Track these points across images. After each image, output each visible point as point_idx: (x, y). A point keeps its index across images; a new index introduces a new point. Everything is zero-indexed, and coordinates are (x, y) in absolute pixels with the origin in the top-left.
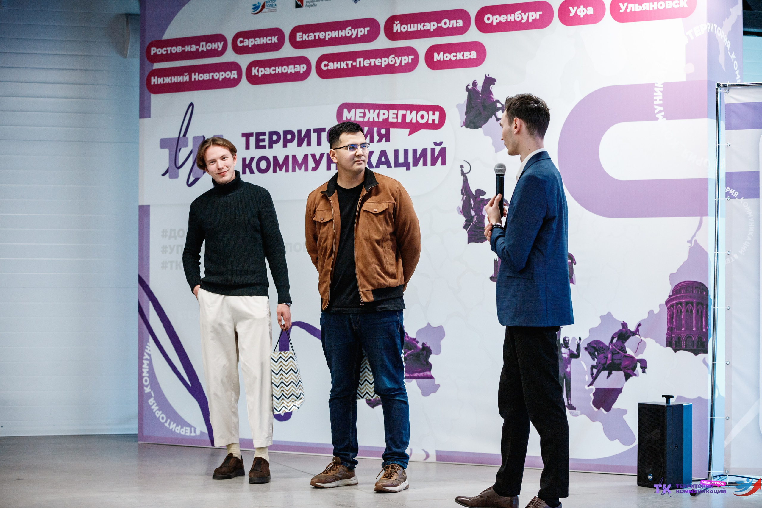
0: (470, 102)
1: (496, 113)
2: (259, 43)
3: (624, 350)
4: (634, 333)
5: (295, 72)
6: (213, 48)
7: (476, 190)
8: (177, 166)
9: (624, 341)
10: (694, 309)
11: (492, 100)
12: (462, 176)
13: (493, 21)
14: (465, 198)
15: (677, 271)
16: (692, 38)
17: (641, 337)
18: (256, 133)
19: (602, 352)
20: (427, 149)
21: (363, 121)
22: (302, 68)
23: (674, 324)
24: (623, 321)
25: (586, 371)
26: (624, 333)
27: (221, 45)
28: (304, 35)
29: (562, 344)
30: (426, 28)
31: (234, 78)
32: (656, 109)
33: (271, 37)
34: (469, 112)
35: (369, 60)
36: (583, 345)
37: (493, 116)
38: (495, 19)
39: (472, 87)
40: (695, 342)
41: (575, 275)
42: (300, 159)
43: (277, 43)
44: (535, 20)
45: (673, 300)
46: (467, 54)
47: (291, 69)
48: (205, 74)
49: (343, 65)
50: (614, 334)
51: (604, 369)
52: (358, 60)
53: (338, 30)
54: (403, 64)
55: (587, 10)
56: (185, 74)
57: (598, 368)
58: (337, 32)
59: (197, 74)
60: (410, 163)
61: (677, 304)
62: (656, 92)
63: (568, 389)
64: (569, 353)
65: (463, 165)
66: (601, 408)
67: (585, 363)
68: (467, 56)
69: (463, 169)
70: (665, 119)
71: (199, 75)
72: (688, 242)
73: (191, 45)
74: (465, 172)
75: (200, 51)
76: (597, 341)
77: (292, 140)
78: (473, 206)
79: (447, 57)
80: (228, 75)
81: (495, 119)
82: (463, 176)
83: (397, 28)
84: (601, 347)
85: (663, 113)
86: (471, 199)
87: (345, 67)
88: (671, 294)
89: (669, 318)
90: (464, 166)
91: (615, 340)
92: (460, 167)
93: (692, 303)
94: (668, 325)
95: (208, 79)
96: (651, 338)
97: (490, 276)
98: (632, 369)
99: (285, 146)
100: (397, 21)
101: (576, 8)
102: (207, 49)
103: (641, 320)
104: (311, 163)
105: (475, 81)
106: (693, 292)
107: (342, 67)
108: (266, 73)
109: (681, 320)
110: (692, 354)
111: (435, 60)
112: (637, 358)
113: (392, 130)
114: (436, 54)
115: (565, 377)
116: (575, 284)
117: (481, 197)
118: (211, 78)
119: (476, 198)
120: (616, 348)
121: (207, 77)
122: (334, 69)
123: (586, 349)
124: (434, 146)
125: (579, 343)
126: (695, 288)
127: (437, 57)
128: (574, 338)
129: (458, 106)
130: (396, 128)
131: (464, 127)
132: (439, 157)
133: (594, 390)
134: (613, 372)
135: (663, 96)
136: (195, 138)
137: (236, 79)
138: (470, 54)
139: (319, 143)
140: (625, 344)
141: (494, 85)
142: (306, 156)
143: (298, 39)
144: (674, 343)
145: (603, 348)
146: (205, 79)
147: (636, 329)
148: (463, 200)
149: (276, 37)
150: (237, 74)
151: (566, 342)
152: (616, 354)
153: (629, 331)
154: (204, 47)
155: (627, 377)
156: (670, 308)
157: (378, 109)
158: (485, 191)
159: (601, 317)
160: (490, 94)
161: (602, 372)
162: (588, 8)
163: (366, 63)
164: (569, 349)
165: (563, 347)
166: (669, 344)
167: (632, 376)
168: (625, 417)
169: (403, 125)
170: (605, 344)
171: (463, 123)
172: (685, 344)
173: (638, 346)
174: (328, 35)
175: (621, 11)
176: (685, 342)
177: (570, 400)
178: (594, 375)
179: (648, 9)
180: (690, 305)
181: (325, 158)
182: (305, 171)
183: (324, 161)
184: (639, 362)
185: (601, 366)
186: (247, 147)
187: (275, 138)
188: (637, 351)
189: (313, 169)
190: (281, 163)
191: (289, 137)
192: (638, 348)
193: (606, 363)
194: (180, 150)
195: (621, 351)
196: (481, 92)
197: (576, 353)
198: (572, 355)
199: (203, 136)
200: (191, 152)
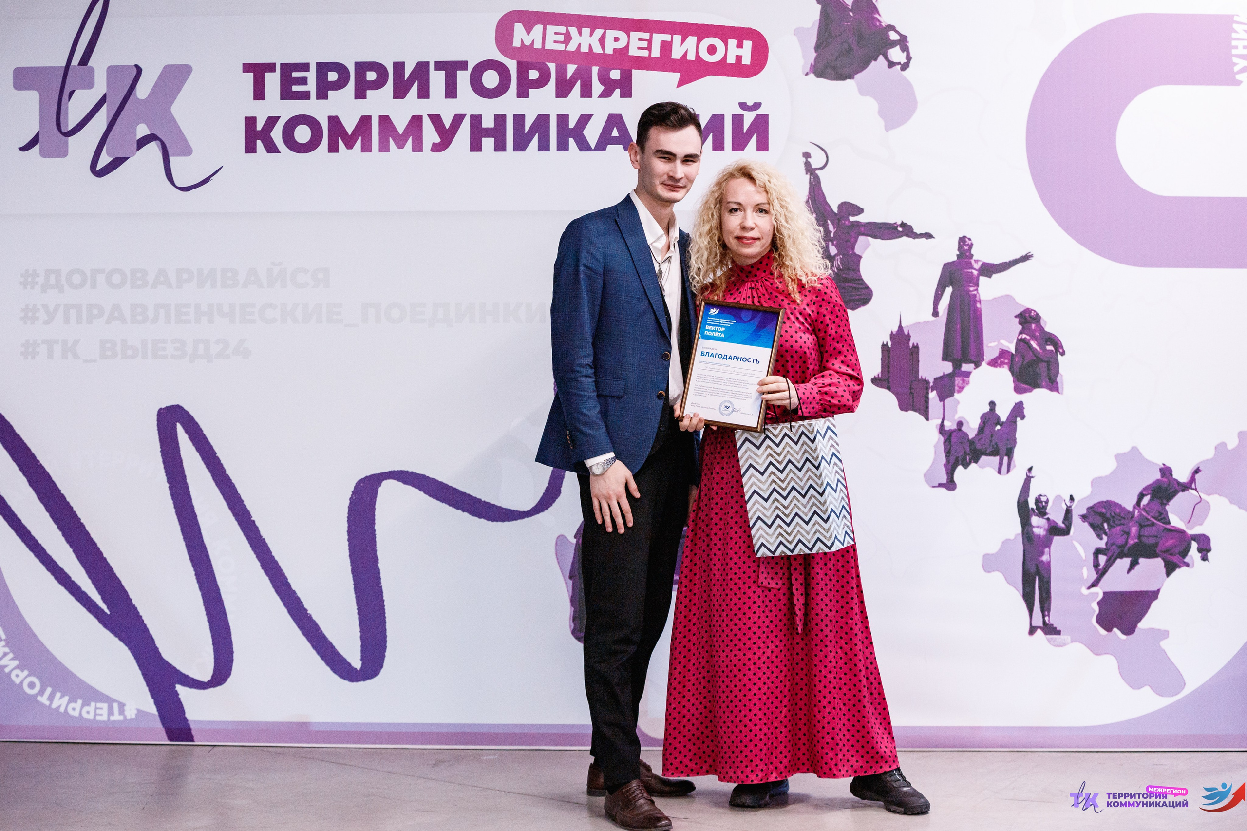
0: (826, 26)
1: (887, 52)
3: (1164, 518)
4: (1185, 487)
7: (840, 203)
8: (64, 130)
9: (1165, 502)
11: (878, 24)
12: (807, 174)
14: (816, 217)
18: (281, 64)
19: (1118, 522)
20: (722, 116)
24: (1164, 464)
25: (1085, 560)
26: (1164, 486)
29: (1032, 509)
34: (824, 44)
36: (1078, 510)
37: (881, 57)
41: (1062, 375)
42: (401, 124)
50: (1144, 489)
51: (1121, 555)
57: (1110, 554)
62: (1236, 32)
63: (1044, 595)
64: (1047, 526)
66: (1115, 630)
67: (1081, 544)
69: (809, 160)
74: (814, 166)
76: (1108, 502)
77: (379, 84)
78: (832, 235)
81: (886, 63)
82: (810, 176)
84: (1115, 513)
86: (829, 221)
90: (812, 155)
91: (1146, 500)
92: (804, 157)
96: (1220, 495)
97: (873, 377)
98: (1179, 554)
99: (360, 94)
103: (1201, 462)
104: (430, 135)
112: (1190, 532)
113: (638, 75)
115: (1038, 573)
116: (1062, 394)
117: (852, 219)
119: (839, 220)
120: (1148, 514)
123: (1084, 517)
124: (740, 111)
125: (1070, 507)
128: (1058, 498)
131: (812, 75)
132: (753, 135)
133: (1101, 596)
134: (1142, 560)
136: (112, 71)
139: (451, 92)
140: (1167, 507)
142: (416, 121)
145: (1119, 515)
147: (1189, 478)
151: (1040, 504)
152: (1148, 525)
153: (1175, 482)
155: (1170, 569)
158: (862, 207)
159: (1117, 457)
160: (875, 14)
161: (1119, 560)
164: (1048, 519)
165: (1035, 516)
167: (1179, 567)
168: (1164, 644)
170: (1124, 508)
171: (810, 68)
173: (1193, 511)
177: (1049, 615)
178: (1100, 567)
181: (466, 125)
182: (414, 150)
183: (464, 131)
184: (1195, 540)
185: (1115, 550)
186: (259, 93)
187: (333, 76)
188: (1191, 520)
189: (437, 148)
190: (350, 133)
191: (371, 76)
192: (1192, 514)
193: (1127, 542)
194: (71, 93)
195: (1158, 521)
196: (852, 7)
197: (1062, 525)
198: (1055, 530)
199: (137, 66)
200: (103, 101)
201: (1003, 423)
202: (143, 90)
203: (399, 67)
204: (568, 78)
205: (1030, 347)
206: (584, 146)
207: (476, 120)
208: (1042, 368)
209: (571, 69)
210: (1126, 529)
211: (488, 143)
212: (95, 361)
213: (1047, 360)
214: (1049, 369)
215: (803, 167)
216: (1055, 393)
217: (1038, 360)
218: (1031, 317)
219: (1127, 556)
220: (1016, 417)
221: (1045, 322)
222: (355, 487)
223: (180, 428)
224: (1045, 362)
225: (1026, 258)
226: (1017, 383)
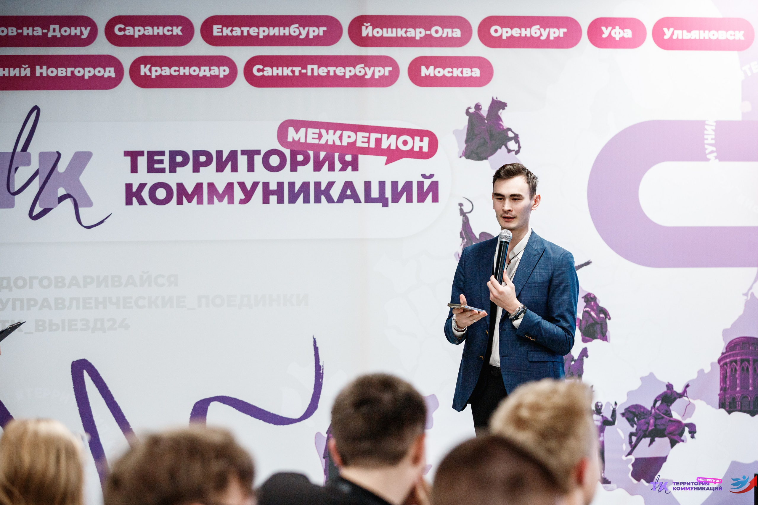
0: (472, 129)
1: (507, 144)
2: (151, 33)
3: (669, 414)
4: (681, 395)
5: (211, 75)
6: (73, 34)
7: (480, 232)
8: (12, 191)
9: (669, 404)
10: (751, 367)
11: (502, 127)
12: (461, 215)
13: (502, 34)
14: (466, 242)
15: (732, 326)
16: (749, 74)
17: (689, 399)
18: (148, 152)
19: (642, 417)
20: (412, 182)
21: (318, 144)
22: (223, 71)
23: (728, 383)
24: (668, 383)
25: (624, 440)
26: (669, 395)
27: (86, 32)
28: (224, 29)
30: (409, 35)
31: (110, 77)
32: (706, 149)
33: (172, 27)
34: (470, 139)
35: (327, 68)
36: (620, 410)
37: (503, 147)
38: (506, 33)
39: (474, 111)
40: (752, 403)
41: (609, 332)
42: (221, 188)
43: (181, 35)
44: (557, 38)
45: (726, 357)
46: (467, 71)
47: (205, 71)
48: (59, 69)
49: (287, 71)
50: (658, 397)
51: (645, 436)
52: (309, 67)
53: (279, 26)
54: (376, 77)
55: (624, 32)
56: (23, 66)
57: (638, 435)
58: (277, 29)
59: (45, 67)
60: (387, 198)
61: (731, 362)
62: (707, 130)
64: (602, 420)
65: (462, 202)
66: (642, 480)
67: (622, 430)
68: (467, 74)
69: (462, 207)
70: (717, 160)
71: (47, 69)
72: (744, 295)
73: (33, 27)
74: (465, 211)
75: (50, 35)
76: (637, 405)
77: (207, 163)
79: (439, 72)
80: (99, 72)
81: (506, 150)
82: (463, 216)
83: (367, 31)
84: (641, 412)
85: (715, 154)
87: (290, 74)
88: (724, 351)
89: (722, 377)
90: (464, 205)
91: (658, 403)
92: (459, 206)
93: (748, 361)
94: (720, 385)
95: (64, 74)
96: (701, 400)
98: (678, 434)
99: (196, 169)
100: (367, 23)
101: (610, 28)
102: (61, 35)
103: (690, 381)
104: (238, 194)
105: (479, 104)
106: (749, 348)
107: (285, 74)
108: (163, 74)
109: (736, 379)
110: (748, 416)
111: (423, 75)
112: (684, 422)
113: (361, 157)
114: (423, 68)
116: (609, 342)
118: (69, 74)
120: (660, 412)
121: (62, 72)
122: (272, 76)
123: (623, 415)
124: (422, 179)
125: (615, 408)
126: (752, 344)
127: (424, 71)
128: (608, 403)
129: (456, 132)
130: (367, 154)
131: (464, 158)
132: (430, 193)
133: (633, 461)
134: (657, 439)
135: (716, 135)
136: (43, 156)
137: (113, 78)
138: (472, 72)
139: (251, 168)
140: (671, 408)
141: (504, 111)
142: (230, 186)
143: (215, 33)
144: (728, 404)
145: (643, 413)
146: (59, 75)
147: (683, 390)
148: (463, 244)
149: (180, 28)
150: (115, 72)
151: (598, 407)
152: (660, 418)
153: (675, 393)
154: (55, 31)
155: (673, 443)
156: (723, 366)
157: (341, 130)
159: (642, 379)
160: (499, 121)
161: (643, 440)
162: (625, 30)
163: (323, 71)
164: (602, 416)
165: (595, 414)
166: (722, 405)
167: (678, 442)
169: (377, 151)
171: (463, 153)
172: (740, 405)
173: (686, 409)
174: (263, 32)
175: (666, 37)
176: (740, 403)
177: (604, 472)
178: (633, 444)
179: (697, 38)
180: (746, 363)
181: (260, 189)
182: (229, 203)
183: (259, 191)
184: (687, 426)
185: (641, 433)
186: (134, 169)
187: (179, 159)
188: (685, 415)
189: (242, 202)
190: (190, 192)
191: (203, 159)
192: (685, 411)
193: (648, 428)
194: (17, 169)
195: (666, 415)
196: (487, 117)
197: (610, 418)
198: (606, 423)
199: (58, 152)
200: (36, 174)
201: (576, 360)
202: (62, 167)
203: (219, 153)
204: (321, 159)
205: (591, 315)
206: (330, 200)
207: (266, 185)
208: (598, 328)
209: (322, 154)
210: (647, 420)
211: (273, 199)
212: (32, 333)
213: (601, 323)
214: (602, 328)
215: (459, 212)
216: (605, 342)
217: (595, 323)
218: (591, 298)
219: (648, 437)
220: (583, 356)
221: (599, 301)
222: (194, 407)
223: (85, 373)
224: (598, 324)
225: (588, 263)
226: (583, 336)
